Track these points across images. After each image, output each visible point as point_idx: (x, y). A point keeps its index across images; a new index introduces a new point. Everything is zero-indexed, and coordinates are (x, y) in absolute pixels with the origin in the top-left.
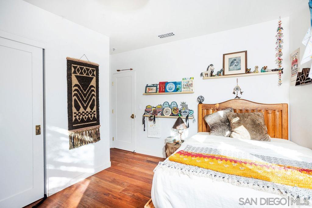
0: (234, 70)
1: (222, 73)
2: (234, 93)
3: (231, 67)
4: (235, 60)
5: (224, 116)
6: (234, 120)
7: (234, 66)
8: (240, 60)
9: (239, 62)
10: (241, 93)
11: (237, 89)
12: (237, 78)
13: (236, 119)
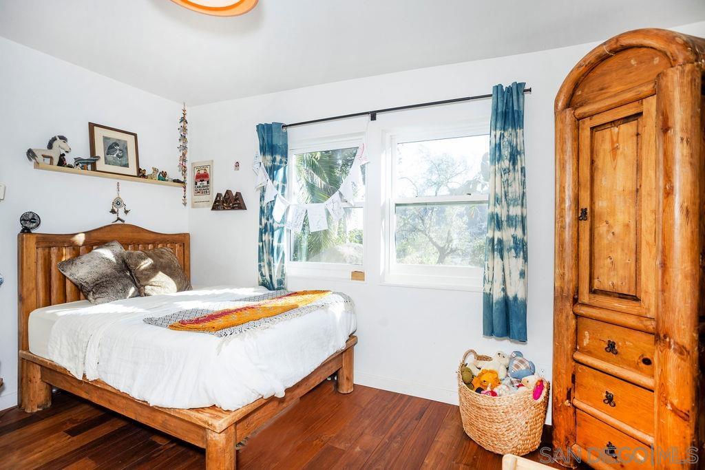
0: (115, 164)
1: (90, 164)
2: (113, 211)
3: (110, 157)
4: (117, 145)
5: (117, 260)
6: (143, 263)
7: (115, 156)
8: (126, 148)
9: (124, 151)
10: (126, 212)
11: (118, 203)
12: (118, 181)
13: (146, 261)
